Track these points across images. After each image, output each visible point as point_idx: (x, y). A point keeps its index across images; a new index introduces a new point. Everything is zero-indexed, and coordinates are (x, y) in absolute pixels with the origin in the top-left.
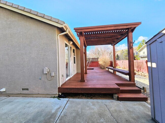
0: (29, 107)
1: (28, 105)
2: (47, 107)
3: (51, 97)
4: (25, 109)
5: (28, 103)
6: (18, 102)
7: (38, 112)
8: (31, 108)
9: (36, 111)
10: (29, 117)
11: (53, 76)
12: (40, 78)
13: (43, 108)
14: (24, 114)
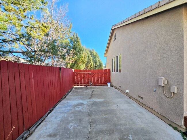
0: (139, 117)
1: (138, 114)
2: (155, 132)
3: (170, 125)
4: (134, 116)
5: (139, 113)
6: (133, 106)
7: (143, 129)
8: (139, 120)
9: (142, 126)
10: (133, 126)
11: (174, 93)
12: (155, 89)
13: (150, 130)
14: (132, 120)
